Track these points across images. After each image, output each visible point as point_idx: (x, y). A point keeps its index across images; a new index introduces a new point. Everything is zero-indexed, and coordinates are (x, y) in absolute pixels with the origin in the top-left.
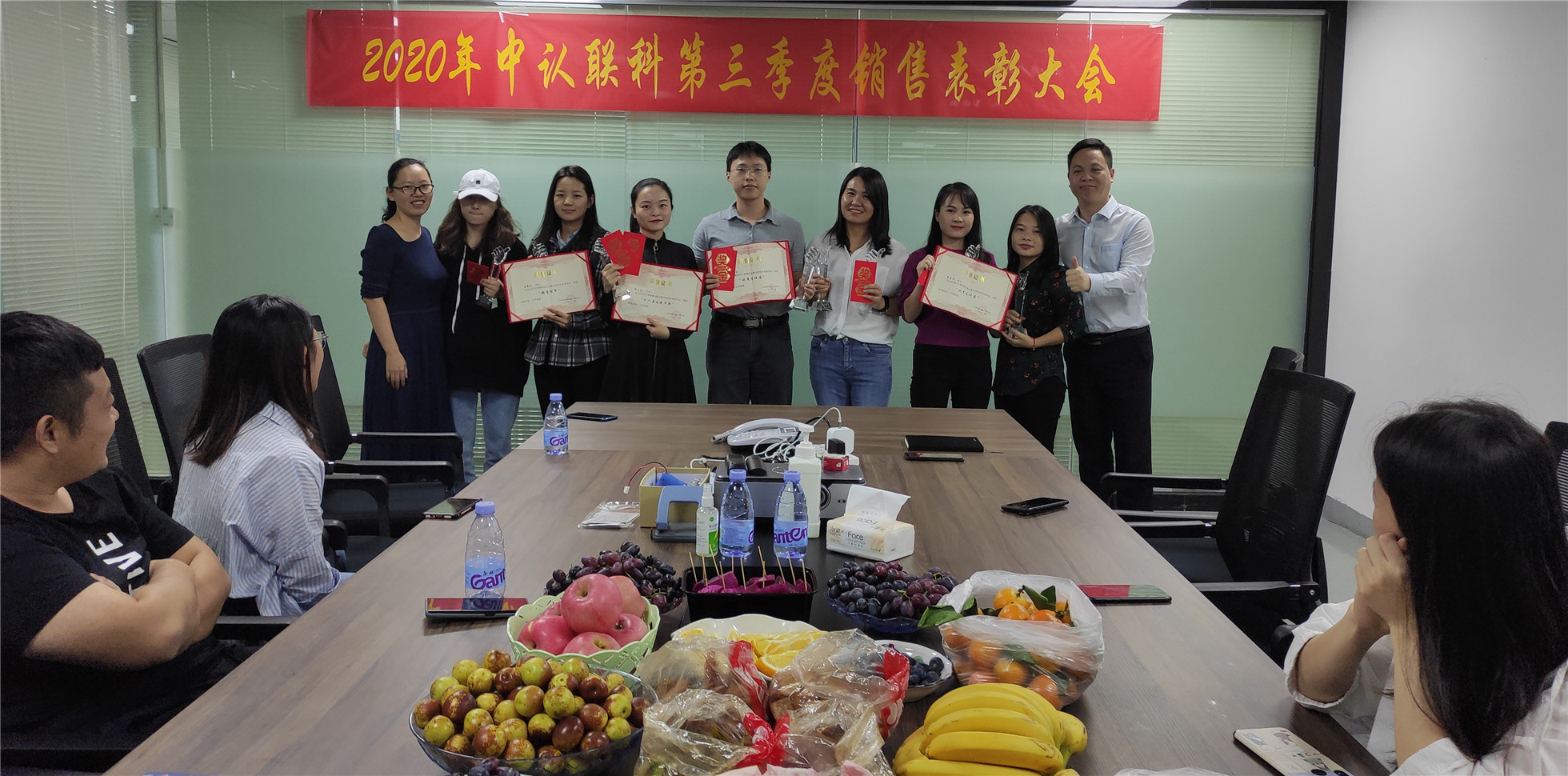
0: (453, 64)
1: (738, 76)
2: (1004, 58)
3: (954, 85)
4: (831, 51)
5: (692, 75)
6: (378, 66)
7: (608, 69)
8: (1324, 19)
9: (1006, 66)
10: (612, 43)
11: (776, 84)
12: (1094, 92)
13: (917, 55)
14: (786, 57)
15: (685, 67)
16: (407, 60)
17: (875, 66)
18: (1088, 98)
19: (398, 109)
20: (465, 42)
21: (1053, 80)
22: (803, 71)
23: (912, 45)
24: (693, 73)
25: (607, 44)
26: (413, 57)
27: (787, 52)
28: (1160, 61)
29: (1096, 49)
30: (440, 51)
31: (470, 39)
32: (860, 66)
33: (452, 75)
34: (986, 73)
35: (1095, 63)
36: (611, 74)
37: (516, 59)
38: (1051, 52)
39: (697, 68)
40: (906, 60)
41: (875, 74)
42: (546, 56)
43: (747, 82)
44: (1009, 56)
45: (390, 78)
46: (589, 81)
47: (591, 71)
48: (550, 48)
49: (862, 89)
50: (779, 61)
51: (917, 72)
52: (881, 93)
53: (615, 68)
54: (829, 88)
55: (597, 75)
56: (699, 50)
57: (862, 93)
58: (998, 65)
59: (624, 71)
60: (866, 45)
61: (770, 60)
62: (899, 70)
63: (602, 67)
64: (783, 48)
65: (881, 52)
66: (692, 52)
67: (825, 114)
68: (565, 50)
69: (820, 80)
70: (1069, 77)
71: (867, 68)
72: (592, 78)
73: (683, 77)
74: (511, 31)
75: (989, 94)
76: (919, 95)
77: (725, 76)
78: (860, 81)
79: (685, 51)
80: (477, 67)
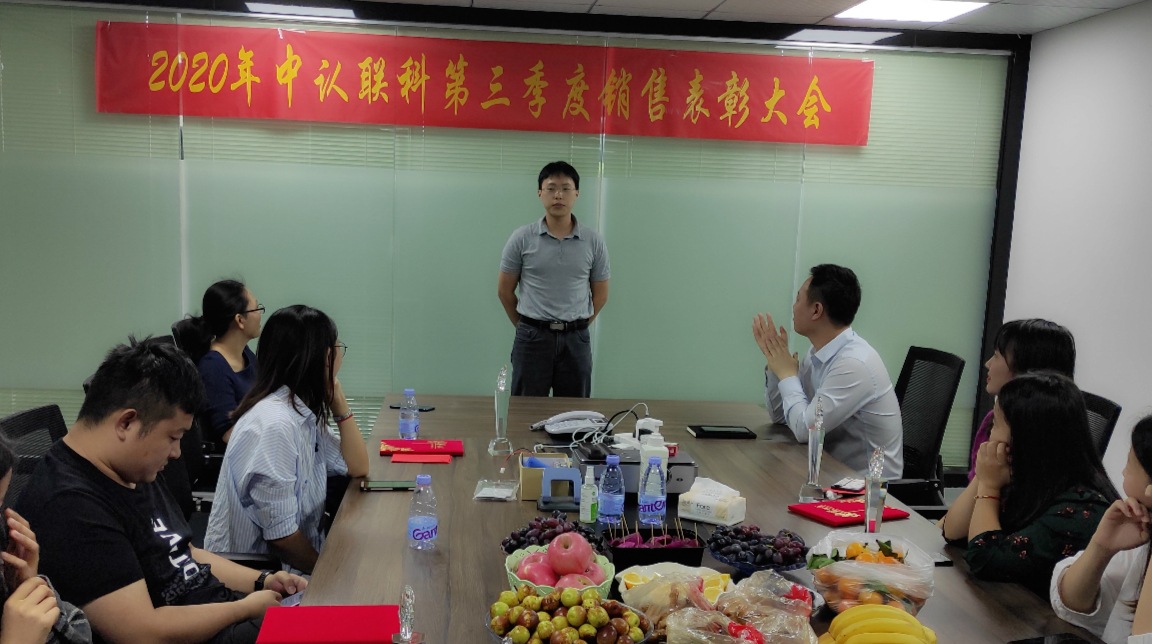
0: (234, 76)
1: (498, 95)
2: (735, 85)
3: (691, 108)
4: (583, 75)
5: (456, 92)
6: (164, 76)
7: (380, 85)
8: (1010, 59)
9: (737, 93)
10: (383, 62)
11: (532, 103)
12: (813, 118)
13: (659, 80)
14: (541, 79)
15: (450, 86)
16: (191, 72)
17: (621, 90)
18: (807, 123)
19: (181, 117)
20: (246, 57)
21: (778, 106)
22: (556, 91)
23: (654, 71)
24: (458, 91)
25: (379, 63)
26: (197, 69)
27: (542, 74)
28: (870, 91)
29: (815, 80)
30: (222, 64)
31: (251, 54)
32: (608, 89)
33: (234, 87)
34: (720, 99)
35: (814, 93)
36: (382, 90)
37: (293, 73)
38: (776, 81)
39: (461, 86)
40: (649, 85)
41: (622, 97)
42: (322, 72)
43: (506, 101)
44: (740, 84)
45: (175, 88)
46: (361, 96)
47: (363, 88)
48: (325, 64)
49: (609, 110)
50: (536, 83)
51: (659, 97)
52: (626, 115)
53: (385, 84)
54: (579, 109)
55: (369, 90)
56: (462, 71)
57: (609, 114)
58: (730, 92)
59: (394, 87)
60: (613, 70)
61: (527, 81)
62: (643, 92)
63: (373, 83)
64: (540, 71)
65: (626, 77)
66: (457, 71)
67: (575, 131)
68: (339, 67)
69: (572, 101)
70: (790, 104)
71: (613, 91)
72: (364, 93)
73: (448, 94)
74: (289, 48)
75: (721, 118)
76: (659, 117)
77: (486, 94)
78: (607, 102)
79: (450, 71)
80: (257, 80)
